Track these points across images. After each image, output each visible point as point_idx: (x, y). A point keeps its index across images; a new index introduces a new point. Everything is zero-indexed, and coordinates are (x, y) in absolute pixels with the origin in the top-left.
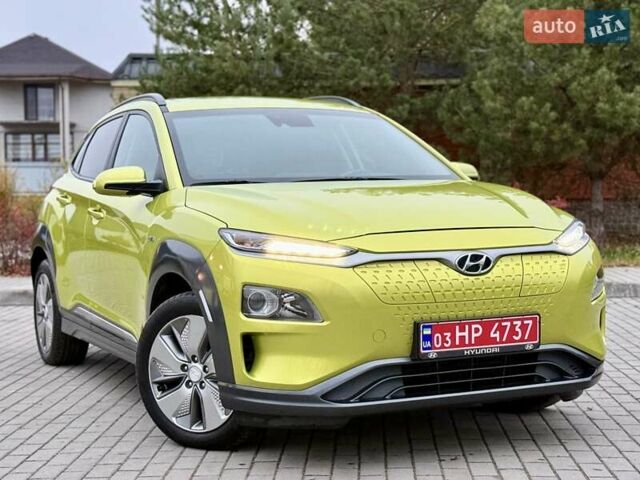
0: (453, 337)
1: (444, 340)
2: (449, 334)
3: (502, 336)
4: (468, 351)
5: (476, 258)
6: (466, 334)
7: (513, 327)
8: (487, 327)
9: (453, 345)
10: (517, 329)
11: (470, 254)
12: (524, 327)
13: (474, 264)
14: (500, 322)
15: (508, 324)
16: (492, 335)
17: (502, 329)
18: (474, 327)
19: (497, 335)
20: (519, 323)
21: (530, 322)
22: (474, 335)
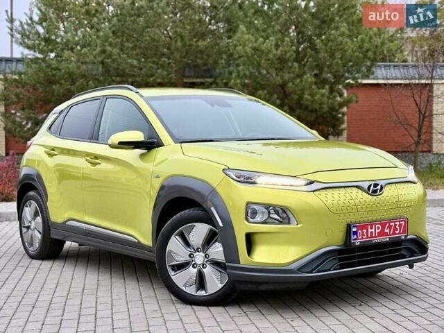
0: (367, 232)
1: (363, 235)
2: (365, 231)
3: (390, 231)
4: (375, 240)
5: (376, 185)
6: (373, 230)
7: (395, 225)
8: (383, 225)
9: (367, 237)
10: (397, 227)
11: (373, 183)
12: (400, 225)
13: (375, 189)
14: (389, 223)
15: (393, 224)
16: (386, 231)
17: (390, 227)
18: (377, 226)
19: (388, 231)
20: (398, 223)
21: (403, 223)
22: (377, 231)
